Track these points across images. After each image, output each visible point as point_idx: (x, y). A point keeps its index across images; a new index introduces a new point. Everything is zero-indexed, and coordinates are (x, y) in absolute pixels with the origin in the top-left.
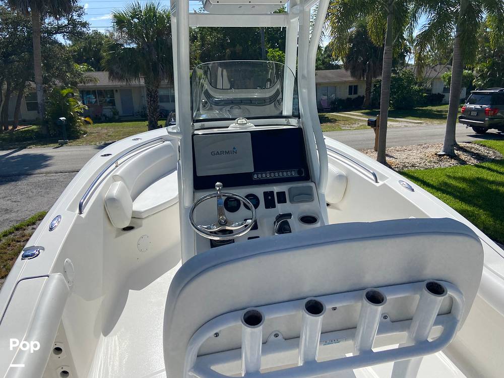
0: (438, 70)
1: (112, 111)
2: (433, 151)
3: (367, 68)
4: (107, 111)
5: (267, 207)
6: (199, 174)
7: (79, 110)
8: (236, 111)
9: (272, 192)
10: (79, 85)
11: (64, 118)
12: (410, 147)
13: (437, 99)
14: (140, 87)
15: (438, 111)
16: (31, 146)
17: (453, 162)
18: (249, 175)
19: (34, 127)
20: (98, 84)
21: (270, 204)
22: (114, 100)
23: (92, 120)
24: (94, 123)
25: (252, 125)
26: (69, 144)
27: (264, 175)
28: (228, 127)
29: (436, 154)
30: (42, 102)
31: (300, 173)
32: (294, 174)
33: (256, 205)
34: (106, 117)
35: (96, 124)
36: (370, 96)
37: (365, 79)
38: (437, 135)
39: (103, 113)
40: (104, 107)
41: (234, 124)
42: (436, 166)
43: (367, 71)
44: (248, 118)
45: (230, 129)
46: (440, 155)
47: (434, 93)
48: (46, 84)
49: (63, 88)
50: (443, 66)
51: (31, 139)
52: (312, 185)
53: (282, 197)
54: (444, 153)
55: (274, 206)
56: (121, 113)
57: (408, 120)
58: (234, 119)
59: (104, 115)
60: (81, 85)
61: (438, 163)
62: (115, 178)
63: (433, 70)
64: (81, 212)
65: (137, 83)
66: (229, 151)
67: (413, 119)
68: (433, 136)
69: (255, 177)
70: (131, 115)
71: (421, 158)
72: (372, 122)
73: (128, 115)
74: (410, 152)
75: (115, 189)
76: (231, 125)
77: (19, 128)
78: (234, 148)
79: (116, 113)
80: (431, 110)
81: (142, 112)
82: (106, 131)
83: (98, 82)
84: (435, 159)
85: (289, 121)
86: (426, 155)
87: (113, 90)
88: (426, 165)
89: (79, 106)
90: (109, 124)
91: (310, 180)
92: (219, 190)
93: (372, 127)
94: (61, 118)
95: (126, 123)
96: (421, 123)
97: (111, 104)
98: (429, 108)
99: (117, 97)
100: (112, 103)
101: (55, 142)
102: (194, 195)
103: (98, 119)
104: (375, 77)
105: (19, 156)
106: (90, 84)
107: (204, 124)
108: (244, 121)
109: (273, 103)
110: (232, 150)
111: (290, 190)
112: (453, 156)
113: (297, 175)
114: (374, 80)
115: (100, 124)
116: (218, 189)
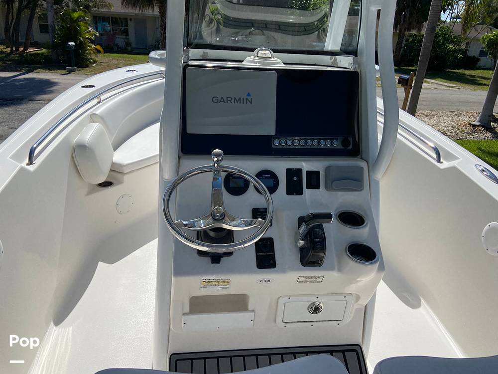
0: (479, 31)
1: (125, 41)
2: (466, 119)
3: (402, 19)
4: (120, 41)
5: (289, 192)
6: (190, 130)
7: (90, 37)
8: (258, 38)
9: (300, 171)
10: (92, 9)
11: (73, 43)
12: (440, 113)
13: (472, 63)
14: (155, 18)
15: (471, 76)
16: (39, 70)
17: (489, 135)
18: (268, 139)
19: (44, 50)
20: (113, 10)
21: (294, 188)
22: (127, 29)
23: (103, 49)
24: (105, 52)
25: (279, 60)
26: (77, 72)
27: (290, 142)
28: (242, 61)
29: (470, 124)
30: (52, 24)
31: (345, 143)
32: (336, 144)
33: (273, 189)
34: (118, 48)
35: (107, 54)
36: (400, 51)
37: (398, 31)
38: (470, 102)
39: (116, 42)
40: (117, 36)
41: (252, 57)
42: (468, 137)
43: (402, 23)
44: (275, 51)
45: (245, 64)
46: (474, 126)
47: (469, 55)
48: (58, 5)
49: (74, 11)
50: (485, 26)
51: (39, 63)
52: (363, 164)
53: (314, 180)
54: (479, 124)
55: (300, 192)
56: (134, 45)
57: (438, 82)
58: (253, 50)
59: (117, 45)
60: (95, 9)
61: (471, 134)
62: (93, 118)
63: (474, 29)
64: (31, 162)
65: (151, 12)
66: (240, 99)
67: (444, 82)
68: (467, 103)
69: (276, 142)
70: (144, 47)
71: (452, 127)
72: (404, 79)
73: (141, 47)
74: (440, 119)
75: (89, 134)
76: (248, 58)
77: (31, 50)
78: (249, 95)
79: (128, 44)
80: (464, 74)
81: (155, 45)
82: (117, 62)
83: (113, 8)
84: (468, 129)
85: (336, 60)
86: (458, 124)
87: (126, 19)
88: (458, 134)
89: (90, 32)
90: (122, 55)
91: (359, 156)
92: (217, 162)
93: (403, 85)
94: (70, 43)
95: (138, 56)
96: (452, 87)
97: (124, 34)
98: (462, 71)
99: (131, 27)
100: (126, 32)
101: (64, 68)
102: (179, 162)
103: (109, 48)
104: (409, 30)
105: (25, 79)
106: (104, 10)
107: (207, 53)
108: (268, 53)
109: (317, 32)
110: (245, 97)
111: (328, 169)
112: (488, 128)
113: (340, 147)
114: (407, 33)
115: (111, 54)
116: (215, 159)
